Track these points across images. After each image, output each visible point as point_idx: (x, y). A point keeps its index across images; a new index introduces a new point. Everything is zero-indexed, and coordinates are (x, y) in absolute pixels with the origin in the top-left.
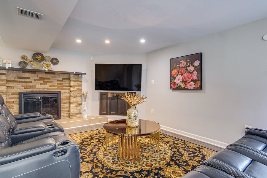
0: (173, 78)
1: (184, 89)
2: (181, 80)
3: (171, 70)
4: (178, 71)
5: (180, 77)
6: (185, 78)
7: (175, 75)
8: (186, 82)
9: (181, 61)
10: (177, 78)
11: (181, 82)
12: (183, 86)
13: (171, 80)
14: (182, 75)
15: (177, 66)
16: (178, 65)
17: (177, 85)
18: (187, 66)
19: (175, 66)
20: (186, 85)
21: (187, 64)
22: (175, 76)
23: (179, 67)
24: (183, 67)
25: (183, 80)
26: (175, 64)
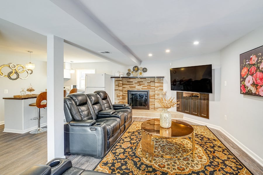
0: (243, 79)
1: (255, 95)
2: (251, 82)
3: (241, 69)
4: (248, 70)
5: (250, 78)
6: (256, 80)
7: (244, 75)
8: (257, 85)
9: (251, 57)
10: (247, 80)
11: (251, 85)
12: (254, 90)
13: (241, 82)
14: (252, 75)
15: (247, 63)
16: (248, 61)
17: (247, 89)
18: (258, 63)
19: (244, 64)
20: (257, 89)
21: (258, 60)
22: (245, 77)
23: (249, 64)
24: (254, 65)
25: (254, 82)
26: (245, 60)
